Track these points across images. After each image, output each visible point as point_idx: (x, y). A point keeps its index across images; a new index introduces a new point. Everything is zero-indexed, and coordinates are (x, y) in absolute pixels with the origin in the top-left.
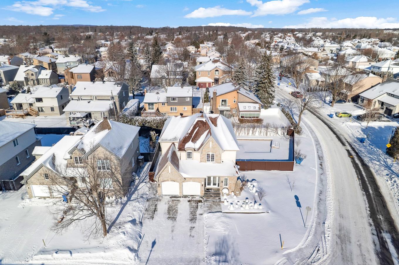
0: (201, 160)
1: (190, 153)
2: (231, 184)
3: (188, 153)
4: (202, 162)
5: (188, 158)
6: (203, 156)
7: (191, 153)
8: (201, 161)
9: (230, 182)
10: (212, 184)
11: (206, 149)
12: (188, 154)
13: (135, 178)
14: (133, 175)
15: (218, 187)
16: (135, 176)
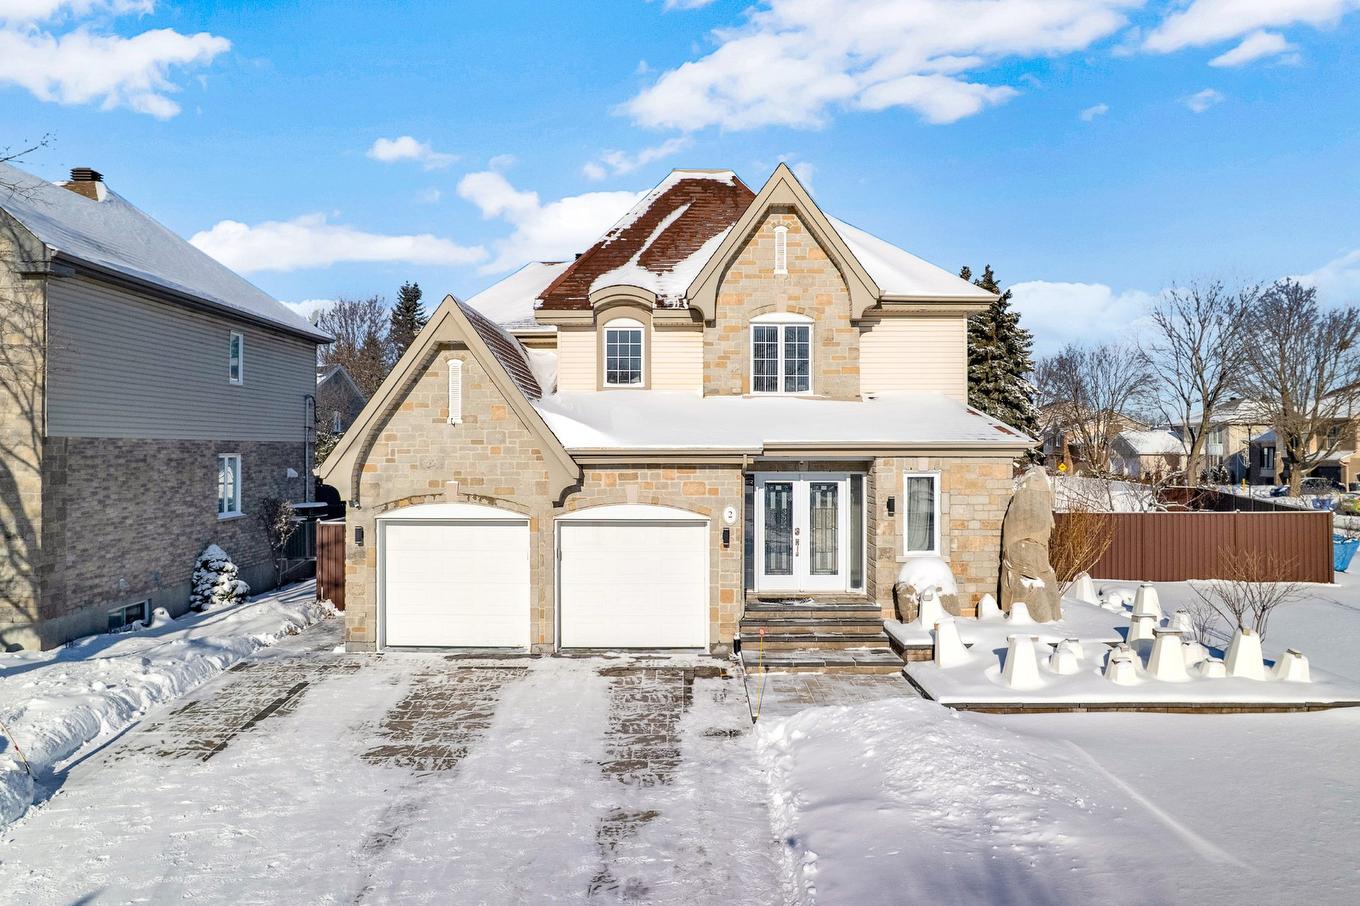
0: (706, 379)
1: (624, 335)
2: (963, 525)
3: (612, 336)
4: (715, 392)
5: (612, 378)
6: (724, 346)
7: (636, 336)
8: (712, 385)
9: (959, 512)
10: (801, 560)
11: (744, 282)
12: (611, 351)
13: (214, 584)
14: (205, 564)
15: (850, 590)
16: (220, 571)
